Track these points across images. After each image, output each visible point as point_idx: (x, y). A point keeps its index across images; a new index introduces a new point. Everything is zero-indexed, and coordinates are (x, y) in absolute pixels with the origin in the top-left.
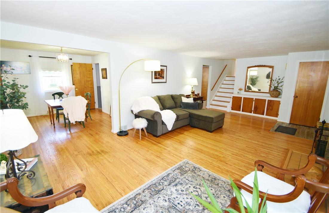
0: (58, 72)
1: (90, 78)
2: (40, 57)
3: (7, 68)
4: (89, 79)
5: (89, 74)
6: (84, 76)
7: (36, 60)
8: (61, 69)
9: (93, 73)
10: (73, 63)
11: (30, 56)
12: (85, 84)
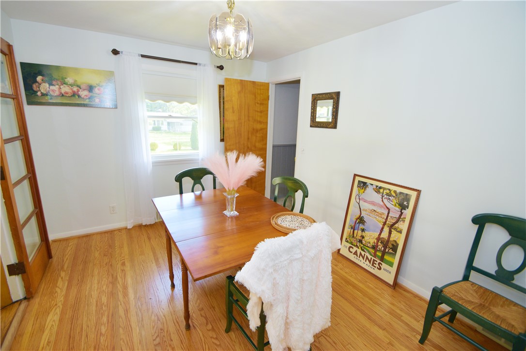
0: (187, 104)
1: (260, 122)
2: (143, 56)
3: (52, 87)
4: (259, 126)
5: (261, 112)
6: (249, 117)
7: (131, 63)
8: (196, 97)
9: (268, 111)
10: (227, 80)
11: (115, 52)
12: (248, 138)
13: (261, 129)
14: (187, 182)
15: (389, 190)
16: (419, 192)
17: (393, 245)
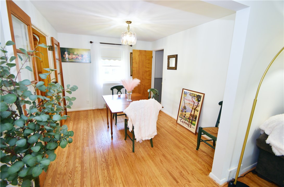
0: (117, 61)
1: (148, 68)
2: (101, 43)
3: (70, 56)
4: (148, 70)
5: (149, 63)
6: (143, 65)
7: (97, 47)
8: (121, 58)
9: (152, 63)
10: (134, 50)
11: (91, 42)
12: (143, 75)
13: (149, 71)
14: (115, 90)
15: (194, 94)
16: (204, 94)
17: (195, 117)
